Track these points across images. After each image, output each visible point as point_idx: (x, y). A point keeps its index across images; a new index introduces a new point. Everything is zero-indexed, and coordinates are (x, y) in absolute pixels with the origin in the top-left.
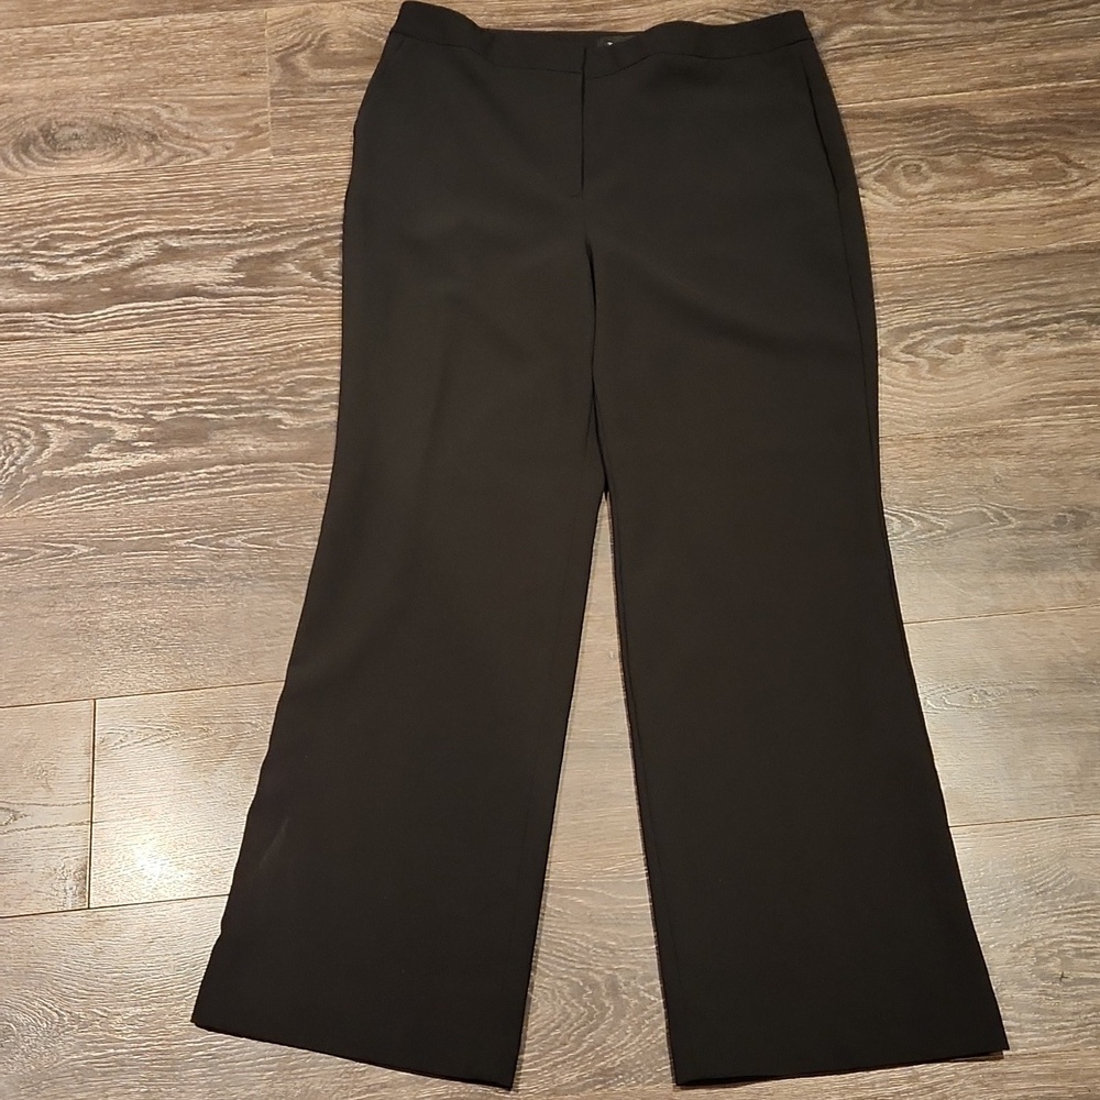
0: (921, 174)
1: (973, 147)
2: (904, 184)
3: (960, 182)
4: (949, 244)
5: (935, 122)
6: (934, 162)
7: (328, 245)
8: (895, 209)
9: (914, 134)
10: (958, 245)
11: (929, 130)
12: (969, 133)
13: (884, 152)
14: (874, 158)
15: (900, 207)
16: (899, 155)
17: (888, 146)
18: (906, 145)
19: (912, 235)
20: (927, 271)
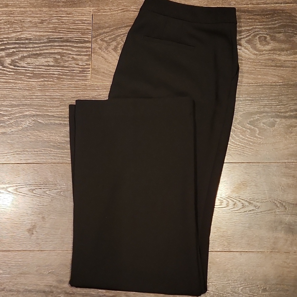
0: (267, 41)
1: (290, 30)
2: (259, 46)
3: (283, 46)
4: (274, 75)
5: (276, 17)
6: (273, 36)
7: (7, 51)
8: (253, 57)
9: (266, 22)
10: (278, 76)
11: (272, 21)
12: (290, 24)
13: (251, 30)
14: (246, 32)
15: (255, 56)
16: (258, 31)
17: (253, 27)
18: (261, 27)
19: (259, 69)
20: (263, 87)
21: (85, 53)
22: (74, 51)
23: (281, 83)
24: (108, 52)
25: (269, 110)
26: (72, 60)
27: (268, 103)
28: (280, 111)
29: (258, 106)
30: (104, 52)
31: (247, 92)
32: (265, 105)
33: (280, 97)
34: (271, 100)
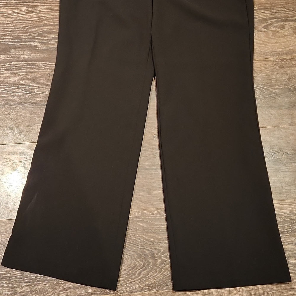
25: (279, 16)
28: (288, 16)
29: (270, 13)
32: (275, 13)
33: (287, 5)
34: (280, 8)
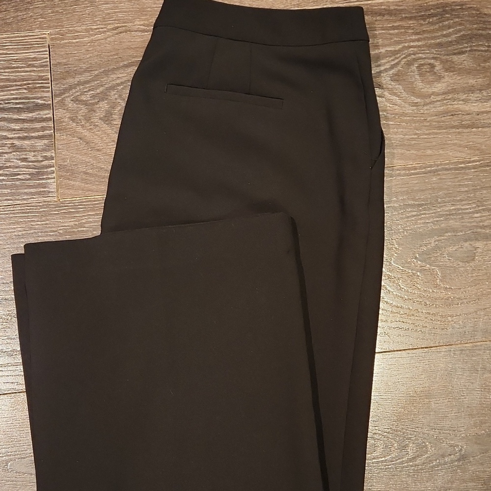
0: (434, 74)
1: (483, 45)
2: (419, 84)
3: (472, 81)
4: (460, 146)
5: (448, 19)
6: (447, 61)
8: (409, 110)
10: (470, 148)
11: (441, 29)
12: (481, 32)
13: (399, 51)
14: (390, 57)
15: (414, 108)
16: (414, 54)
17: (403, 45)
18: (420, 43)
19: (426, 136)
20: (439, 175)
21: (41, 133)
22: (14, 130)
23: (477, 163)
24: (91, 127)
25: (458, 224)
26: (11, 150)
27: (455, 209)
28: (481, 224)
29: (433, 217)
30: (83, 126)
31: (406, 189)
32: (447, 215)
33: (477, 193)
34: (458, 201)
